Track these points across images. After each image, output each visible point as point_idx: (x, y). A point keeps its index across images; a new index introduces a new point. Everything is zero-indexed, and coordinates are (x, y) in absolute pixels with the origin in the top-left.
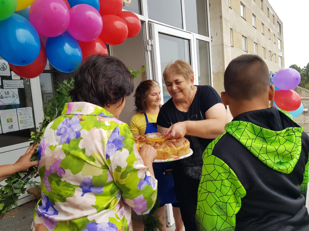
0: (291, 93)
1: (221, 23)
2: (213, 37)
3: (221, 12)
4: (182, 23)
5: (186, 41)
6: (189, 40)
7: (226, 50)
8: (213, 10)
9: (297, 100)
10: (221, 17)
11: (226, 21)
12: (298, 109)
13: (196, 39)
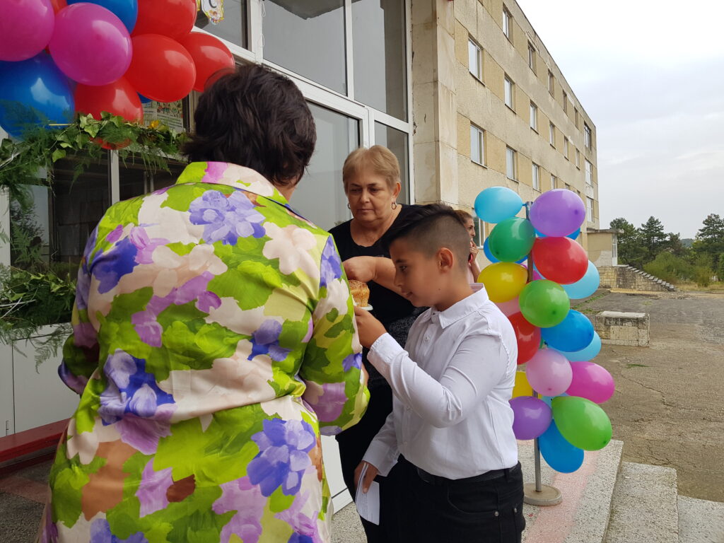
0: (568, 244)
1: (436, 94)
2: (417, 125)
3: (435, 70)
4: (345, 82)
5: (353, 122)
6: (358, 120)
7: (445, 154)
8: (420, 65)
9: (578, 260)
10: (436, 82)
11: (446, 91)
12: (581, 280)
13: (375, 121)
